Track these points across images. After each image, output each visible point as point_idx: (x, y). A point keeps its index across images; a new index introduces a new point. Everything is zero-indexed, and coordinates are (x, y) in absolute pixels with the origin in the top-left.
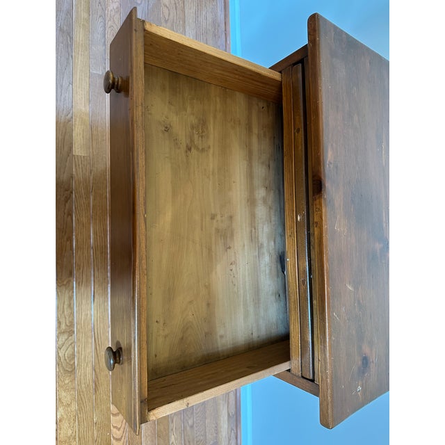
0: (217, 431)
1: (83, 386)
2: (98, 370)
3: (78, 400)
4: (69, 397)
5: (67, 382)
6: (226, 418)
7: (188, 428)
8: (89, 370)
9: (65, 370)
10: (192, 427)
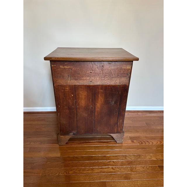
0: (155, 117)
1: (144, 152)
2: (138, 148)
3: (149, 153)
4: (148, 156)
5: (143, 157)
6: (151, 115)
7: (155, 124)
8: (138, 150)
9: (139, 158)
10: (154, 123)
